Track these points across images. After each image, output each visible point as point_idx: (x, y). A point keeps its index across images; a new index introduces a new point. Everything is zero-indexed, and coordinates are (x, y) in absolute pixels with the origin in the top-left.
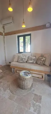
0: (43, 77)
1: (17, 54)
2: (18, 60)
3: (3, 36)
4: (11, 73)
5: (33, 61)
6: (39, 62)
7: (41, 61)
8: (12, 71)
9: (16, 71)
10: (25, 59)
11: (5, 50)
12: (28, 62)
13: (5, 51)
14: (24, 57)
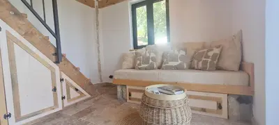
0: (220, 107)
1: (131, 50)
2: (135, 62)
3: (94, 9)
4: (115, 100)
5: (180, 62)
6: (200, 63)
7: (207, 57)
8: (119, 95)
9: (130, 95)
10: (154, 59)
11: (98, 43)
12: (164, 65)
13: (98, 48)
14: (152, 55)
